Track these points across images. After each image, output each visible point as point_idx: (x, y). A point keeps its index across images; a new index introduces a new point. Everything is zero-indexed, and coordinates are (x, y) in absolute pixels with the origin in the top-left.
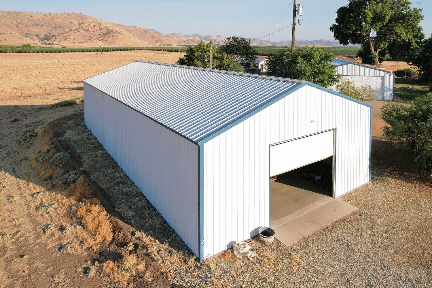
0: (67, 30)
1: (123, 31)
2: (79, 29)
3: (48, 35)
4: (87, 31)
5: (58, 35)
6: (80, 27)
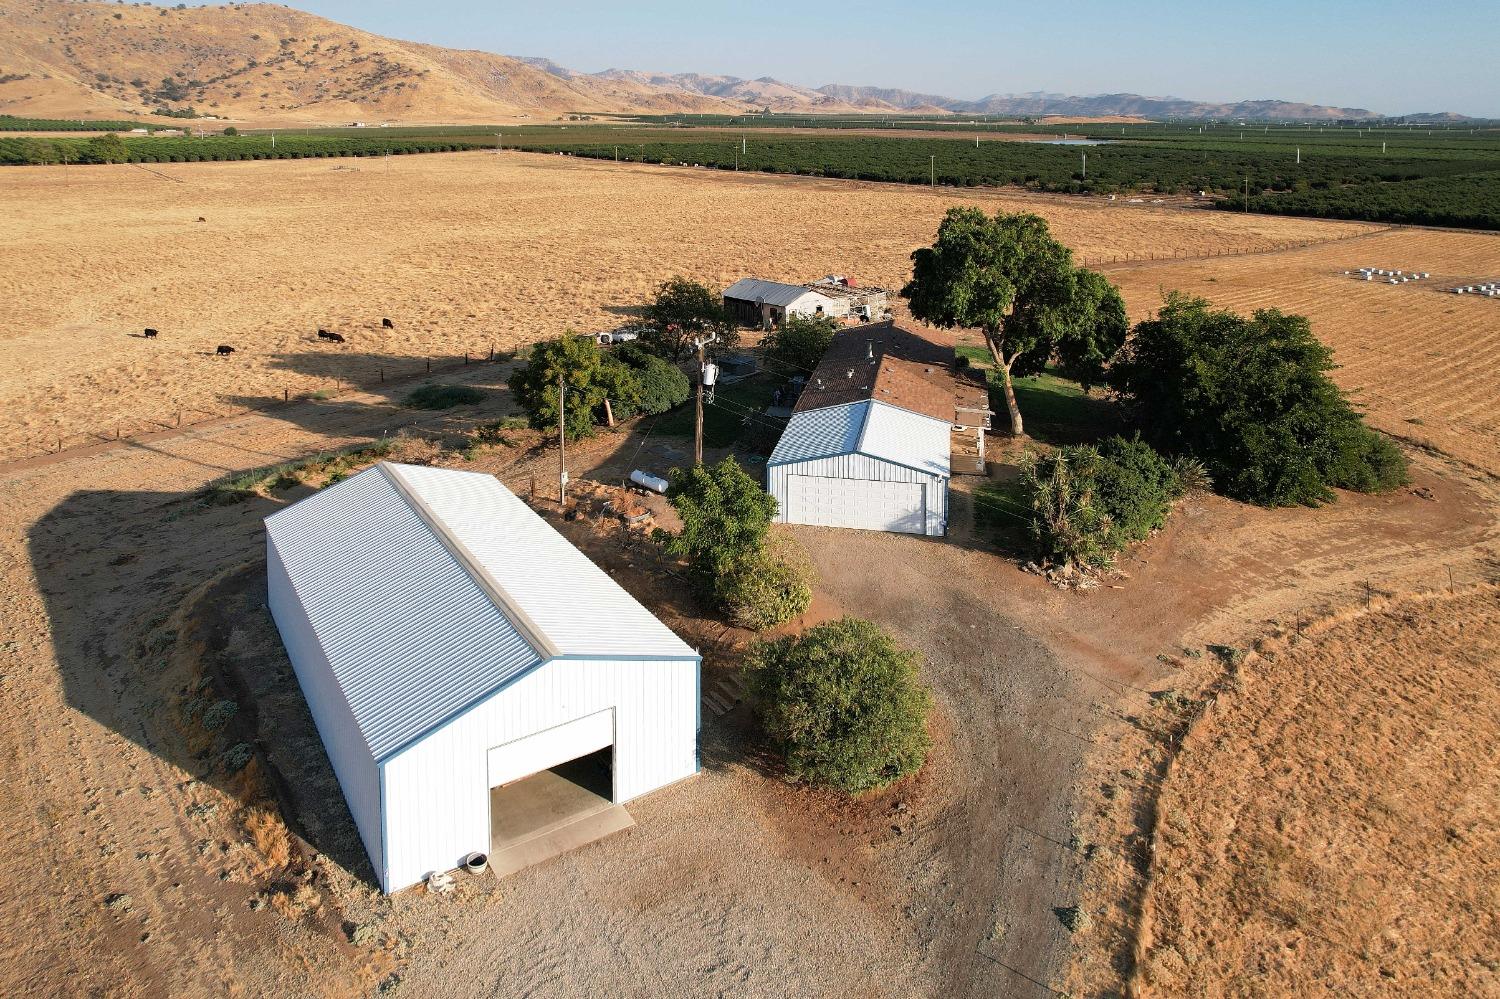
0: (242, 64)
1: (433, 68)
2: (282, 61)
3: (176, 80)
4: (308, 66)
5: (210, 83)
6: (284, 54)
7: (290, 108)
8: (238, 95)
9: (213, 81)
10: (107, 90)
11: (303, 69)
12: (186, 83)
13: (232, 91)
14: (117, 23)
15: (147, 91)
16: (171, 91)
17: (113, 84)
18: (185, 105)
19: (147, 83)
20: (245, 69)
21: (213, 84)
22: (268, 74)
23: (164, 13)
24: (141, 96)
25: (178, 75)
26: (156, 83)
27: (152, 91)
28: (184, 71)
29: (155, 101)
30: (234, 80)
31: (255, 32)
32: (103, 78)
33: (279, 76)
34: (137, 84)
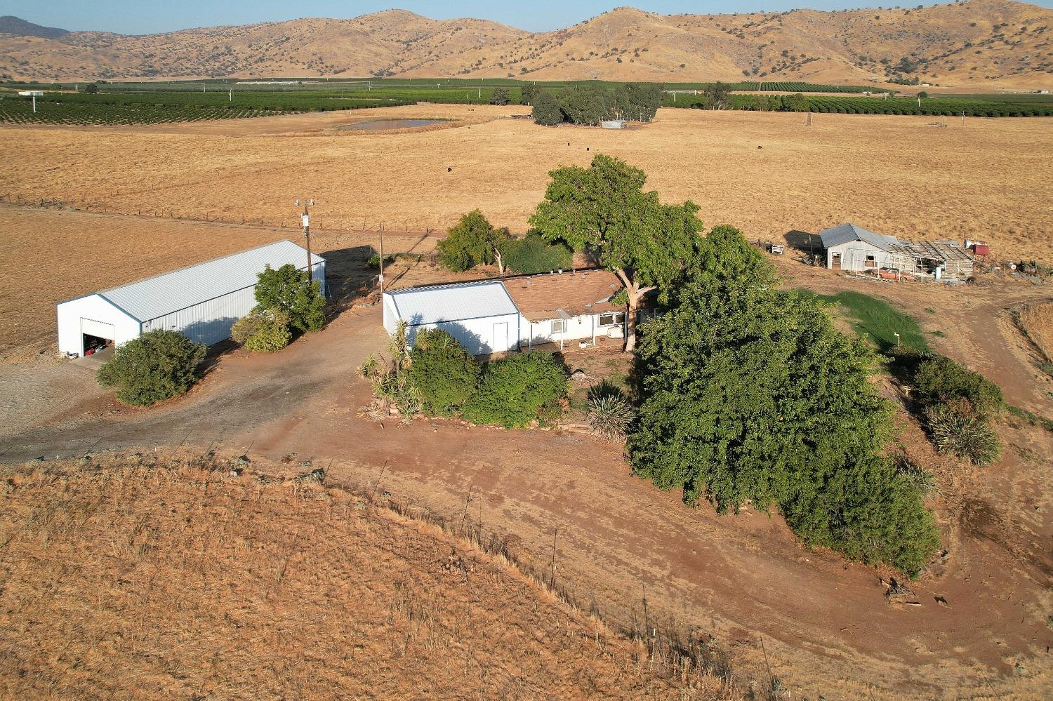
0: (959, 45)
2: (993, 41)
3: (910, 59)
4: (1014, 44)
5: (933, 60)
6: (995, 36)
7: (993, 78)
8: (953, 68)
9: (936, 58)
10: (864, 67)
11: (1009, 47)
12: (917, 60)
13: (949, 65)
14: (876, 22)
15: (889, 67)
16: (906, 66)
17: (869, 62)
18: (913, 76)
19: (891, 61)
20: (961, 49)
21: (935, 61)
22: (978, 52)
23: (907, 13)
24: (885, 69)
25: (912, 55)
26: (896, 62)
27: (893, 66)
28: (916, 52)
29: (894, 74)
30: (952, 57)
31: (972, 21)
32: (863, 59)
33: (987, 53)
34: (884, 62)
